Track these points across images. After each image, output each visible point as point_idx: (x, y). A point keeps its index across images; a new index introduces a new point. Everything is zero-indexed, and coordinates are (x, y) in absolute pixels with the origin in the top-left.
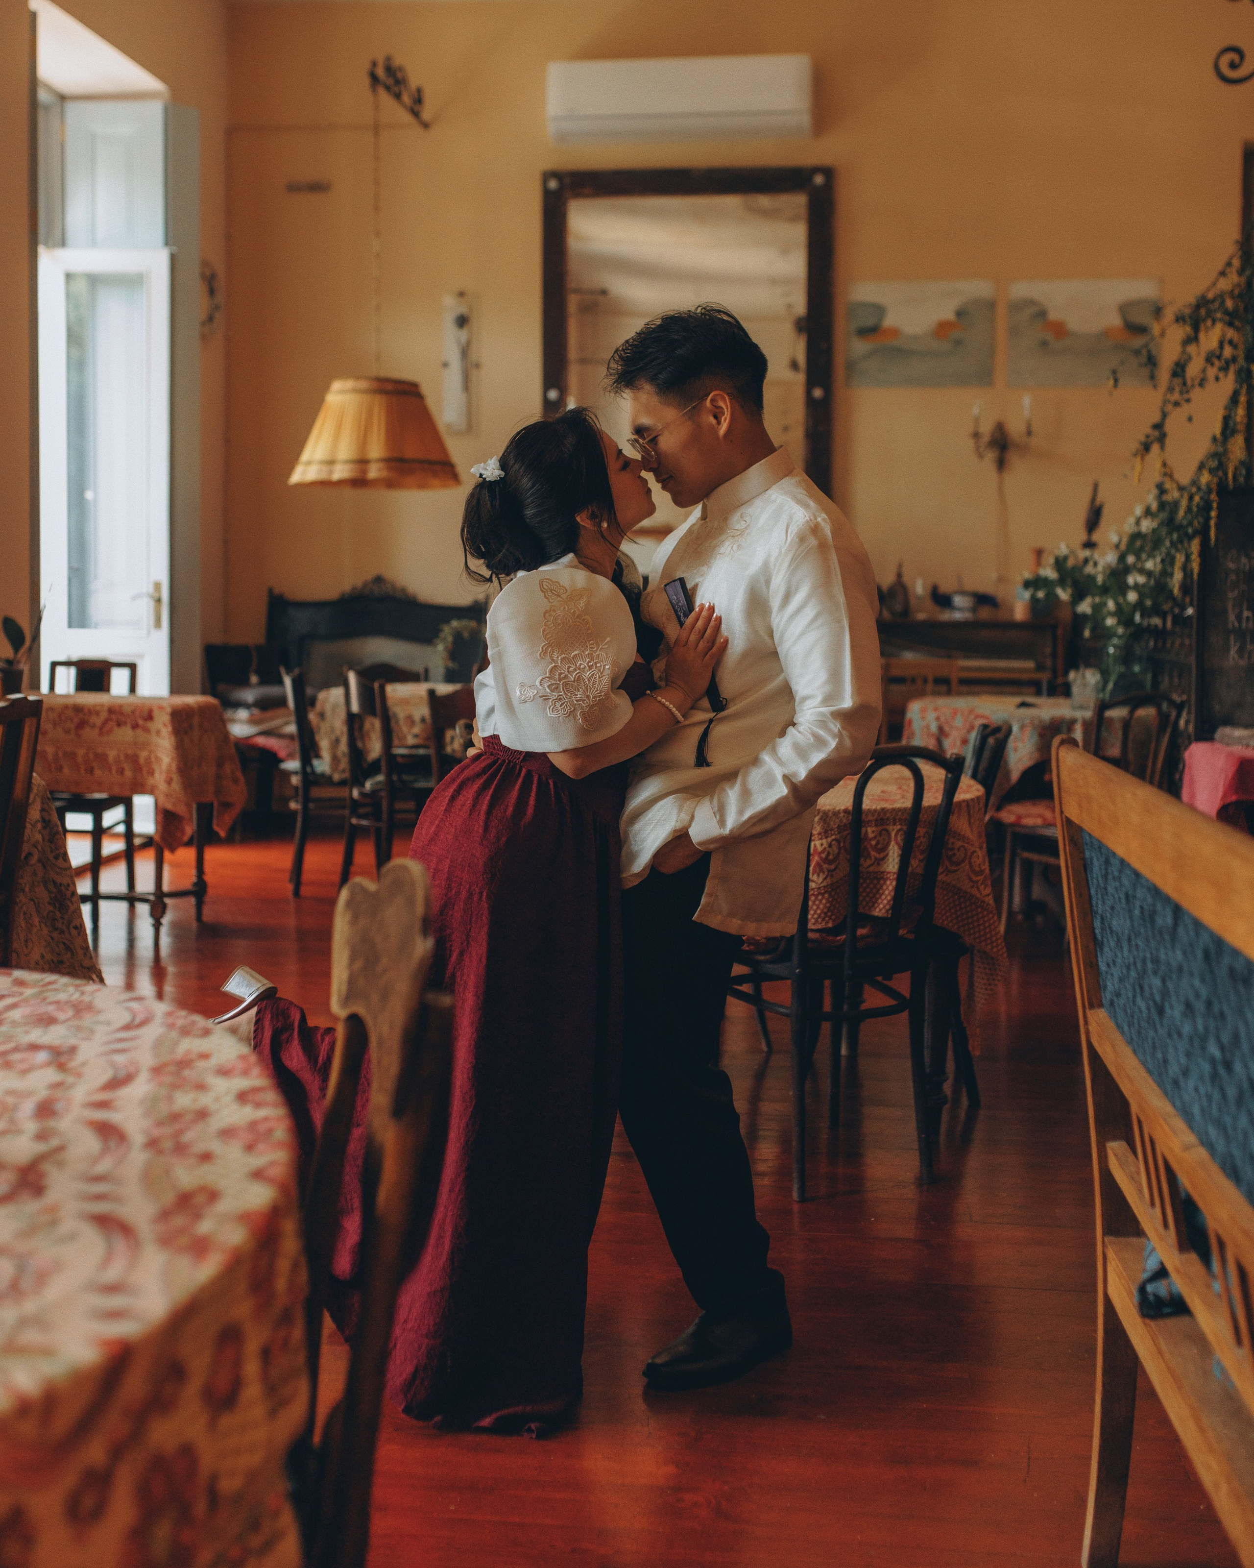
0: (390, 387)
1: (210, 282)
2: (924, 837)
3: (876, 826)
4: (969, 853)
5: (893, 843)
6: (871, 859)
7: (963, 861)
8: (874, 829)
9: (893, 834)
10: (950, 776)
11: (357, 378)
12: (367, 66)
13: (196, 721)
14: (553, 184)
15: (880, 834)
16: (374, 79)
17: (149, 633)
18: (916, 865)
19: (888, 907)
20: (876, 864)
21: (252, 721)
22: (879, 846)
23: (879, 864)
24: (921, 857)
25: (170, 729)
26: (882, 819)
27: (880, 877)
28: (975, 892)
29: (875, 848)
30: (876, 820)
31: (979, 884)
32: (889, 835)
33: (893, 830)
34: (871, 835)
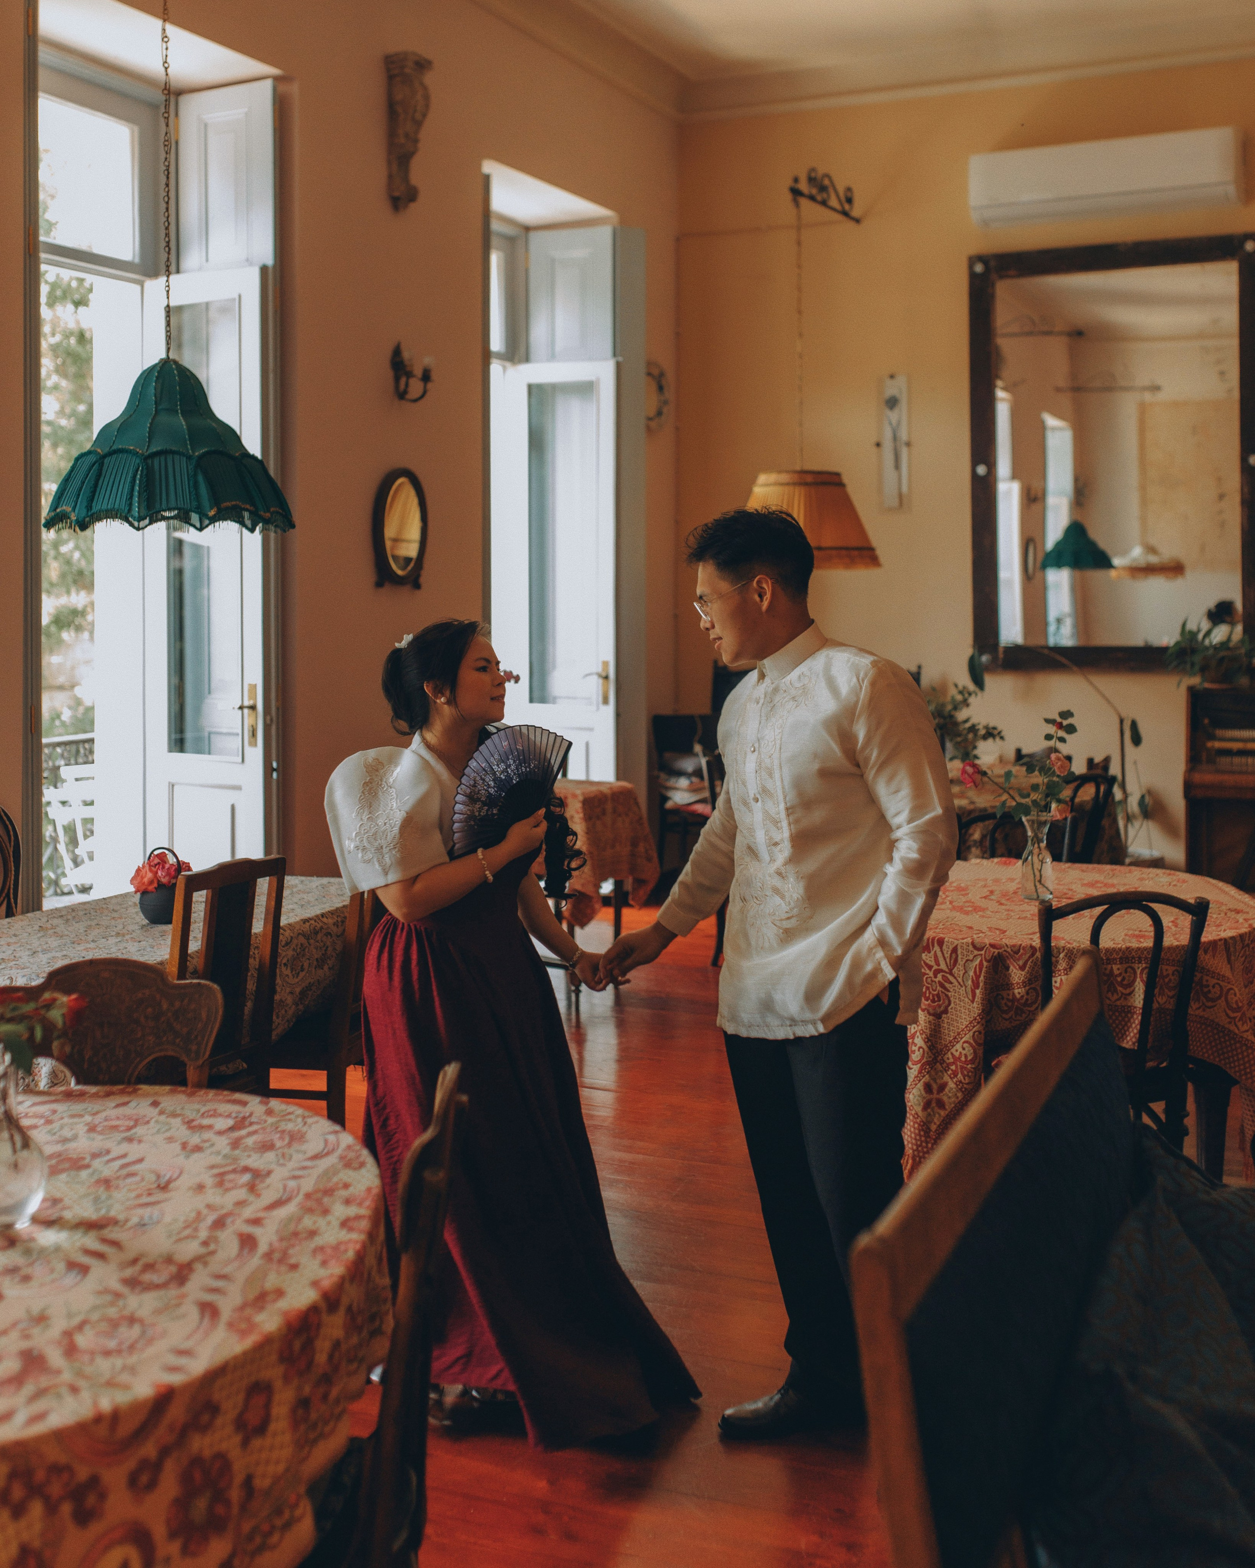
0: (809, 479)
1: (658, 380)
2: (1173, 974)
3: (1121, 963)
4: (1225, 990)
5: (1138, 980)
6: (1118, 994)
7: (1219, 997)
8: (1119, 966)
9: (1138, 972)
10: (1194, 918)
11: (780, 472)
12: (789, 183)
13: (609, 806)
14: (979, 268)
15: (1126, 972)
16: (796, 193)
17: (598, 709)
18: (1164, 1000)
19: (1134, 1040)
20: (1122, 999)
21: (693, 790)
22: (1125, 982)
23: (1126, 999)
24: (1171, 994)
25: (581, 815)
26: (1127, 958)
27: (1128, 1011)
28: (1232, 1028)
29: (1121, 984)
30: (1121, 958)
31: (1237, 1020)
32: (1135, 973)
33: (1139, 968)
34: (1116, 972)
